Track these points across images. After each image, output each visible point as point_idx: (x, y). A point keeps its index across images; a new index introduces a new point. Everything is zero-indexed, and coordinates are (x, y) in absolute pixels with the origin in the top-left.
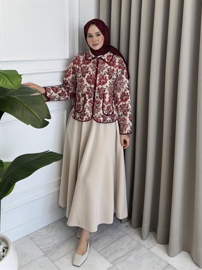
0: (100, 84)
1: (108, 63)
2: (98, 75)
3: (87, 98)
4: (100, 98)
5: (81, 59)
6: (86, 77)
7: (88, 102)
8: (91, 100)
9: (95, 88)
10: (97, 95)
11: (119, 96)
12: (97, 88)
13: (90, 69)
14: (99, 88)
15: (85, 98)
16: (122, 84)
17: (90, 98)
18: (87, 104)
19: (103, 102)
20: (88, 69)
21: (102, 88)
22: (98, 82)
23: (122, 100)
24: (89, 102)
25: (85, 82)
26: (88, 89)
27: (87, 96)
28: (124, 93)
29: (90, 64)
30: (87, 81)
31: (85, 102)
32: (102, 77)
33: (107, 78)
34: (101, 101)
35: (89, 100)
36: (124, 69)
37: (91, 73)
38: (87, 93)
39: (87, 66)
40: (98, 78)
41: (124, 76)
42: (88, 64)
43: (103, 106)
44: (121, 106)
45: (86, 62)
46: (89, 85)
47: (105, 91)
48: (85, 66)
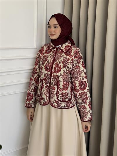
0: (55, 72)
1: (65, 53)
2: (54, 63)
3: (44, 84)
4: (55, 85)
5: (45, 49)
6: (45, 65)
7: (44, 87)
8: (47, 86)
9: (51, 75)
10: (52, 81)
11: (77, 85)
12: (52, 75)
13: (49, 58)
14: (54, 75)
15: (43, 83)
16: (79, 73)
17: (46, 83)
18: (44, 89)
19: (58, 88)
20: (48, 58)
21: (56, 75)
22: (53, 69)
23: (81, 89)
24: (46, 87)
25: (44, 70)
26: (45, 76)
27: (44, 82)
28: (82, 82)
29: (50, 53)
30: (45, 68)
31: (42, 87)
32: (58, 65)
33: (62, 67)
34: (56, 88)
35: (45, 86)
36: (81, 59)
37: (49, 62)
38: (44, 79)
39: (48, 55)
40: (54, 66)
41: (80, 65)
42: (49, 53)
43: (58, 93)
44: (80, 94)
45: (48, 51)
46: (46, 72)
47: (59, 78)
48: (46, 55)
